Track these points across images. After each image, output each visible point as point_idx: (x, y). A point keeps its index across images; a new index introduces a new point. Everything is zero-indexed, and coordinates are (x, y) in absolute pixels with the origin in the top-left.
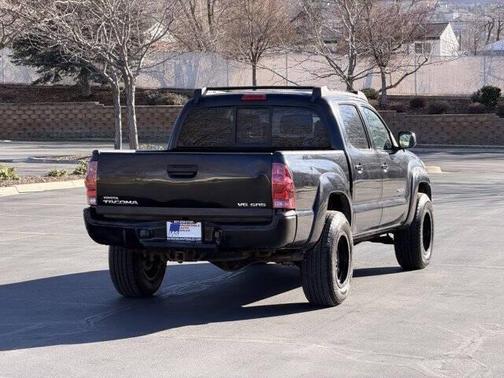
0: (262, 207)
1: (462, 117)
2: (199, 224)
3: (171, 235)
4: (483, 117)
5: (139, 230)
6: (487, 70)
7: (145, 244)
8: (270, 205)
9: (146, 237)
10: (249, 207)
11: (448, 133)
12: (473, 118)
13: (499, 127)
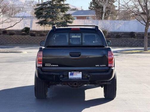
0: (104, 66)
1: (20, 36)
2: (81, 73)
3: (70, 77)
4: (26, 36)
5: (60, 76)
6: (25, 22)
7: (62, 80)
8: (107, 66)
9: (62, 78)
10: (100, 66)
11: (16, 41)
12: (23, 37)
13: (31, 39)
